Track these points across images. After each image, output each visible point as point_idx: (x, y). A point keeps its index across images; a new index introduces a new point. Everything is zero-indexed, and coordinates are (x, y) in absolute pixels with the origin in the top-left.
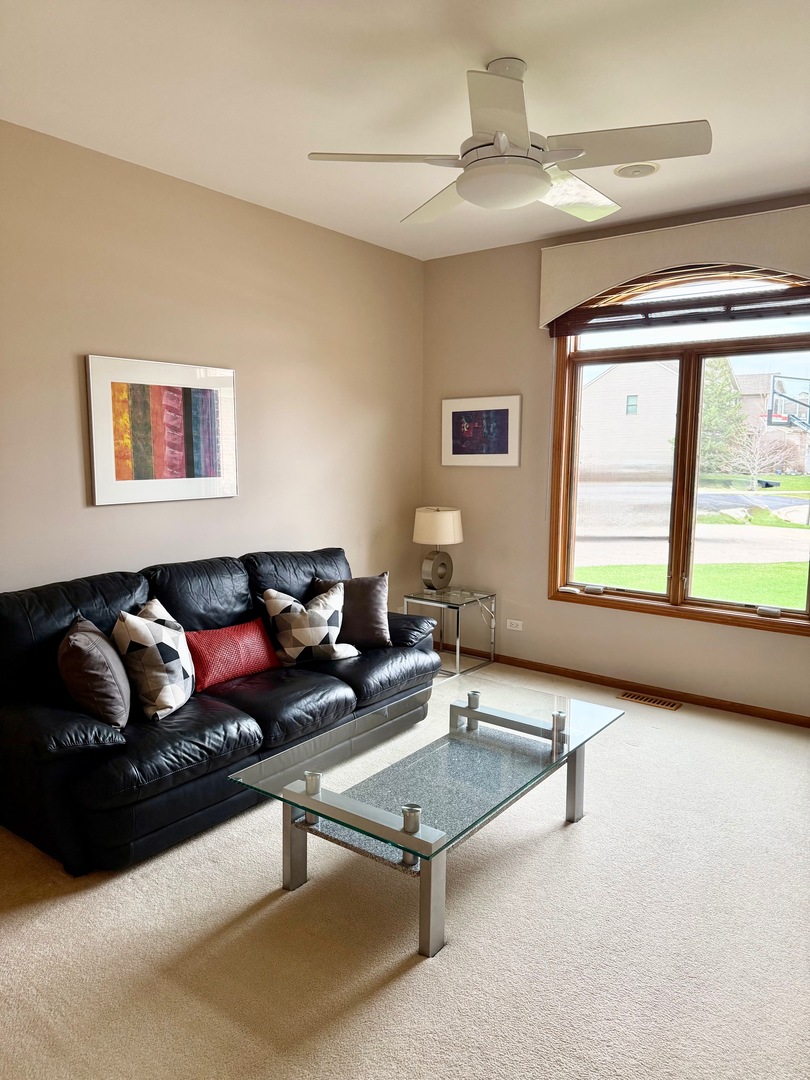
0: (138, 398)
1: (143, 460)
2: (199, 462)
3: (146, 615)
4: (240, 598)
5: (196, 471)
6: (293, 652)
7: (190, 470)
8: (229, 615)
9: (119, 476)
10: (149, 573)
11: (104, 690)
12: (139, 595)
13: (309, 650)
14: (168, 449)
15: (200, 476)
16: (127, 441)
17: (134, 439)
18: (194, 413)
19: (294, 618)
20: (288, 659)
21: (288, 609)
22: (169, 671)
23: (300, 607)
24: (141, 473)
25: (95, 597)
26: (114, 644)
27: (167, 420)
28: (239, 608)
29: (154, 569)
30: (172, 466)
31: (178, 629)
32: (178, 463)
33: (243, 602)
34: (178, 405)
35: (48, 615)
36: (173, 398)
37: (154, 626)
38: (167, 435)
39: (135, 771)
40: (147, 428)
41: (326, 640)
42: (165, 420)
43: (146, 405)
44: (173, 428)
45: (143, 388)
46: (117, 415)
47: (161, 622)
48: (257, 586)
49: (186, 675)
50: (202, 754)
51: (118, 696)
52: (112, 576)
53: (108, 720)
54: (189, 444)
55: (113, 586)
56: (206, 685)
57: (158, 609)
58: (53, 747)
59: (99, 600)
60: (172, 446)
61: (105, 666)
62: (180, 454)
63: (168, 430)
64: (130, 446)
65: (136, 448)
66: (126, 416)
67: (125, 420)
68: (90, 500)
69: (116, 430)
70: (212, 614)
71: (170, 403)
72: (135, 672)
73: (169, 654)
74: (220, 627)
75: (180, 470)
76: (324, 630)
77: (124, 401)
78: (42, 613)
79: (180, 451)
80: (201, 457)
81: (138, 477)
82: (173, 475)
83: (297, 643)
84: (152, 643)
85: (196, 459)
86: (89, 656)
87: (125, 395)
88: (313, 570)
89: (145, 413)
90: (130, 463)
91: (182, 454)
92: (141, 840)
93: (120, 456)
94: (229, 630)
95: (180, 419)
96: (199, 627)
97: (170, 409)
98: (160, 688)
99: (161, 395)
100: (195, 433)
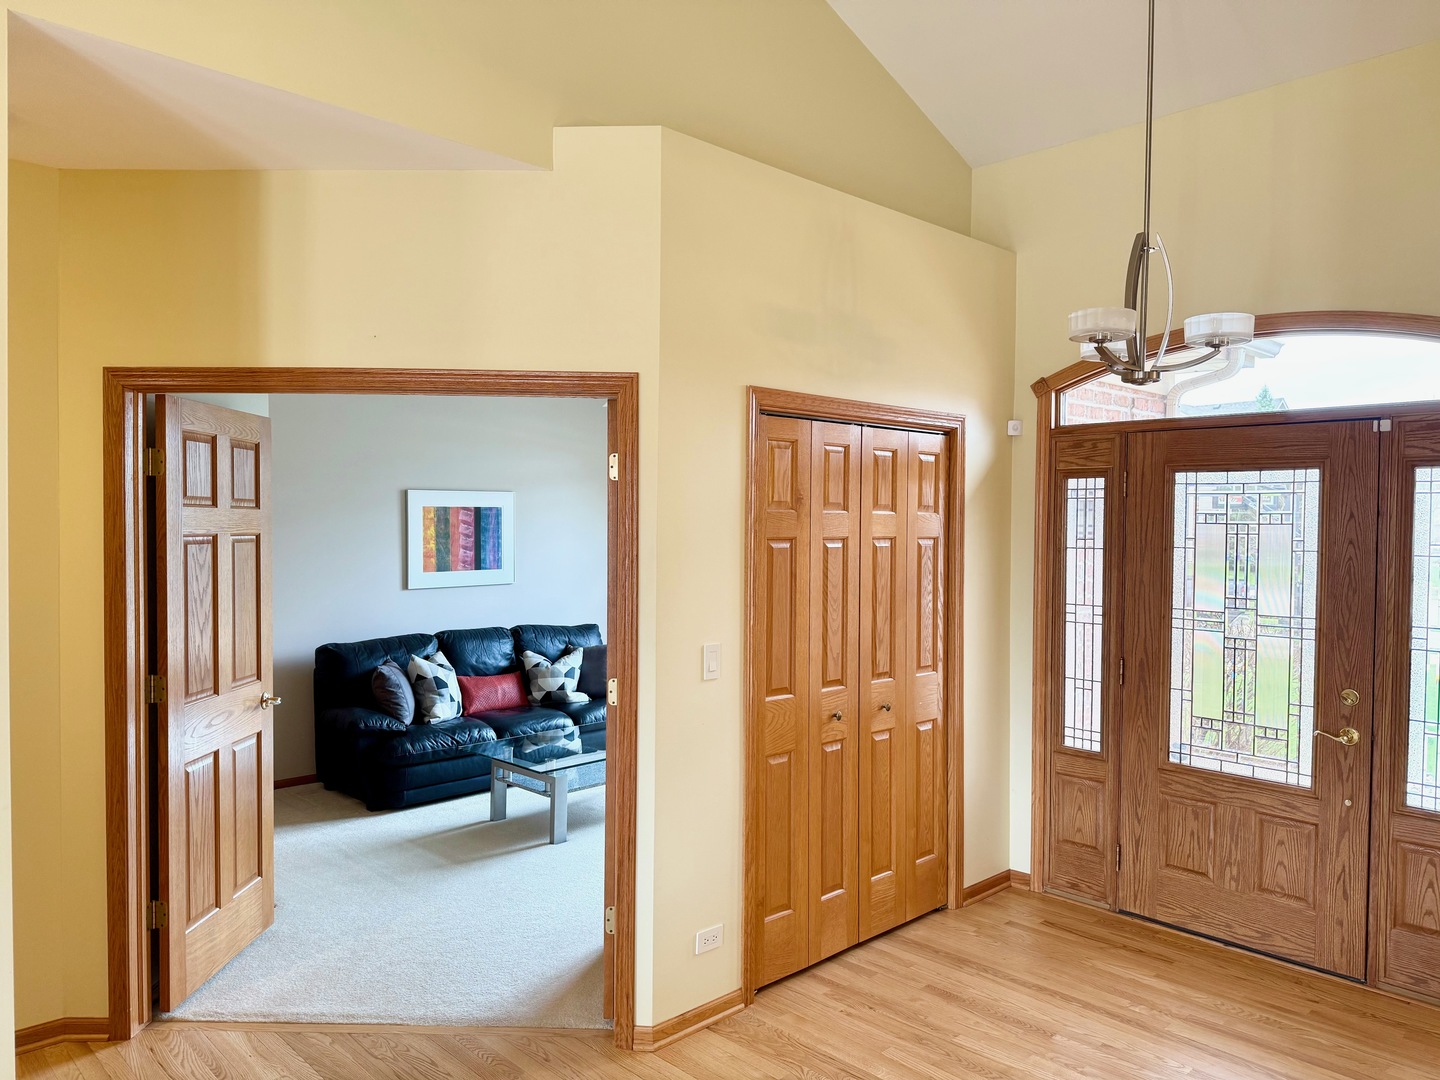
0: (443, 517)
1: (443, 558)
2: (485, 559)
3: (433, 661)
4: (505, 656)
5: (482, 565)
6: (538, 695)
7: (478, 564)
8: (495, 668)
9: (426, 569)
10: (439, 636)
11: (396, 701)
12: (430, 649)
13: (549, 694)
14: (462, 550)
15: (486, 569)
16: (432, 545)
17: (437, 544)
18: (483, 524)
19: (541, 671)
20: (535, 700)
21: (537, 665)
22: (441, 695)
23: (547, 664)
24: (442, 567)
25: (400, 648)
26: (407, 675)
27: (463, 531)
28: (504, 663)
29: (443, 633)
30: (464, 562)
31: (451, 670)
32: (469, 559)
33: (508, 659)
34: (471, 519)
35: (369, 658)
36: (467, 515)
37: (435, 666)
38: (462, 541)
39: (409, 746)
40: (447, 536)
41: (562, 687)
42: (460, 530)
43: (447, 521)
44: (467, 536)
45: (446, 509)
46: (426, 528)
47: (441, 666)
48: (519, 648)
49: (452, 700)
50: (452, 743)
51: (405, 705)
52: (414, 637)
53: (399, 718)
54: (478, 547)
55: (414, 643)
56: (471, 711)
57: (441, 657)
58: (362, 725)
59: (404, 649)
60: (465, 548)
61: (399, 686)
62: (471, 554)
63: (462, 537)
64: (434, 549)
65: (438, 550)
66: (432, 529)
67: (432, 531)
68: (405, 586)
69: (425, 538)
70: (481, 666)
71: (465, 518)
72: (419, 694)
73: (441, 684)
74: (487, 675)
75: (470, 564)
76: (561, 680)
77: (431, 519)
78: (366, 655)
79: (471, 551)
80: (488, 556)
81: (438, 570)
82: (465, 568)
83: (541, 689)
84: (430, 676)
85: (482, 557)
86: (389, 679)
87: (432, 515)
88: (567, 639)
89: (446, 526)
90: (433, 560)
91: (472, 553)
92: (411, 792)
93: (426, 556)
94: (493, 678)
95: (472, 529)
96: (472, 674)
97: (465, 522)
98: (433, 704)
99: (458, 513)
100: (482, 539)
